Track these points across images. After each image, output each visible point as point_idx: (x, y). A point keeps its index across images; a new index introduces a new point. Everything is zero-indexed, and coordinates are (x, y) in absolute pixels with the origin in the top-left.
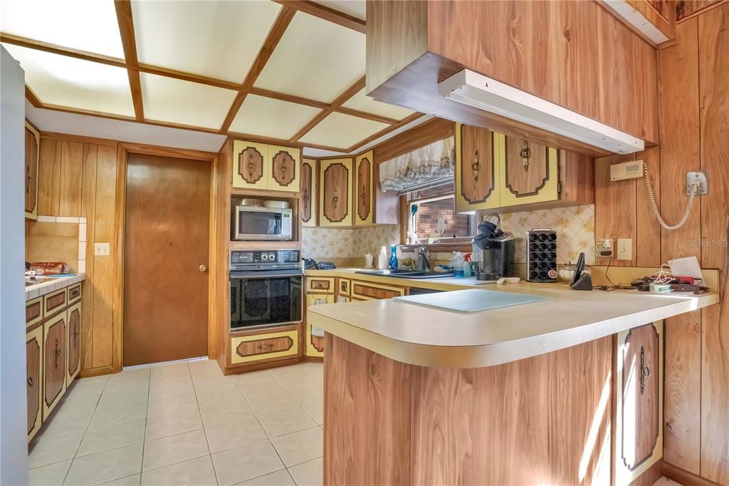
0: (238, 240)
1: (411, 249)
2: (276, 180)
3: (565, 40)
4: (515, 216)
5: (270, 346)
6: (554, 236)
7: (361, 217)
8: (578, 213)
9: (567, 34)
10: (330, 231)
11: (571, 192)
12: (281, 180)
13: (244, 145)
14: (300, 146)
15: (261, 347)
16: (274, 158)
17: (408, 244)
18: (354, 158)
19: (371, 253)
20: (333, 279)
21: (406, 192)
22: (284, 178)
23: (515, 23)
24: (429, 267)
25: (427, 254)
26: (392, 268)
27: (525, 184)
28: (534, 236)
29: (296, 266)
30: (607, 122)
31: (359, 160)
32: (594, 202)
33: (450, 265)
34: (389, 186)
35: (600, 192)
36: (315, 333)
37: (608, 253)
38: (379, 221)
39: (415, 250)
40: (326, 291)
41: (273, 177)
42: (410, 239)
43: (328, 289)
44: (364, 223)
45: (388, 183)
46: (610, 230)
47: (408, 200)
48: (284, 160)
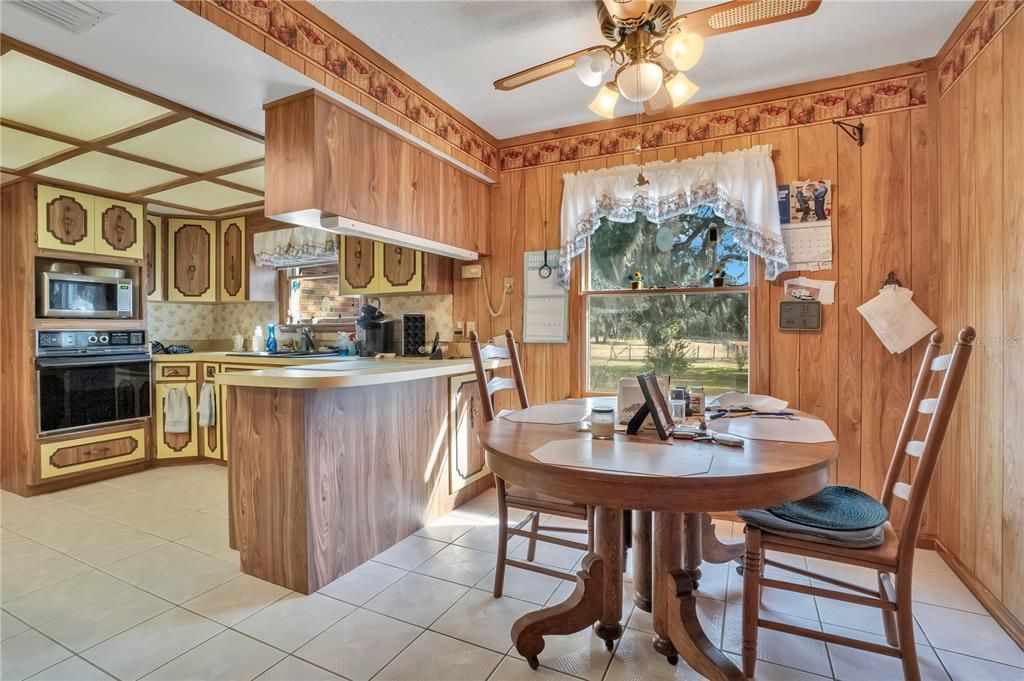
0: (46, 317)
1: (293, 329)
2: (108, 242)
3: (412, 189)
4: (395, 300)
5: (104, 451)
6: (423, 318)
7: (228, 292)
8: (442, 301)
9: (414, 185)
10: (179, 307)
11: (432, 285)
12: (115, 242)
13: (57, 193)
14: (144, 203)
15: (89, 453)
16: (103, 214)
17: (288, 323)
18: (218, 222)
19: (241, 333)
20: (195, 364)
21: (286, 267)
22: (120, 241)
23: (374, 183)
24: (313, 347)
25: (311, 335)
26: (270, 350)
27: (399, 276)
28: (407, 318)
29: (140, 349)
30: (445, 242)
31: (225, 225)
32: (452, 293)
33: (335, 345)
34: (266, 261)
35: (456, 285)
36: (169, 428)
37: (460, 333)
38: (253, 297)
39: (297, 330)
40: (184, 379)
41: (104, 237)
42: (291, 318)
43: (188, 375)
44: (233, 299)
45: (266, 257)
46: (462, 315)
47: (288, 275)
48: (119, 218)
